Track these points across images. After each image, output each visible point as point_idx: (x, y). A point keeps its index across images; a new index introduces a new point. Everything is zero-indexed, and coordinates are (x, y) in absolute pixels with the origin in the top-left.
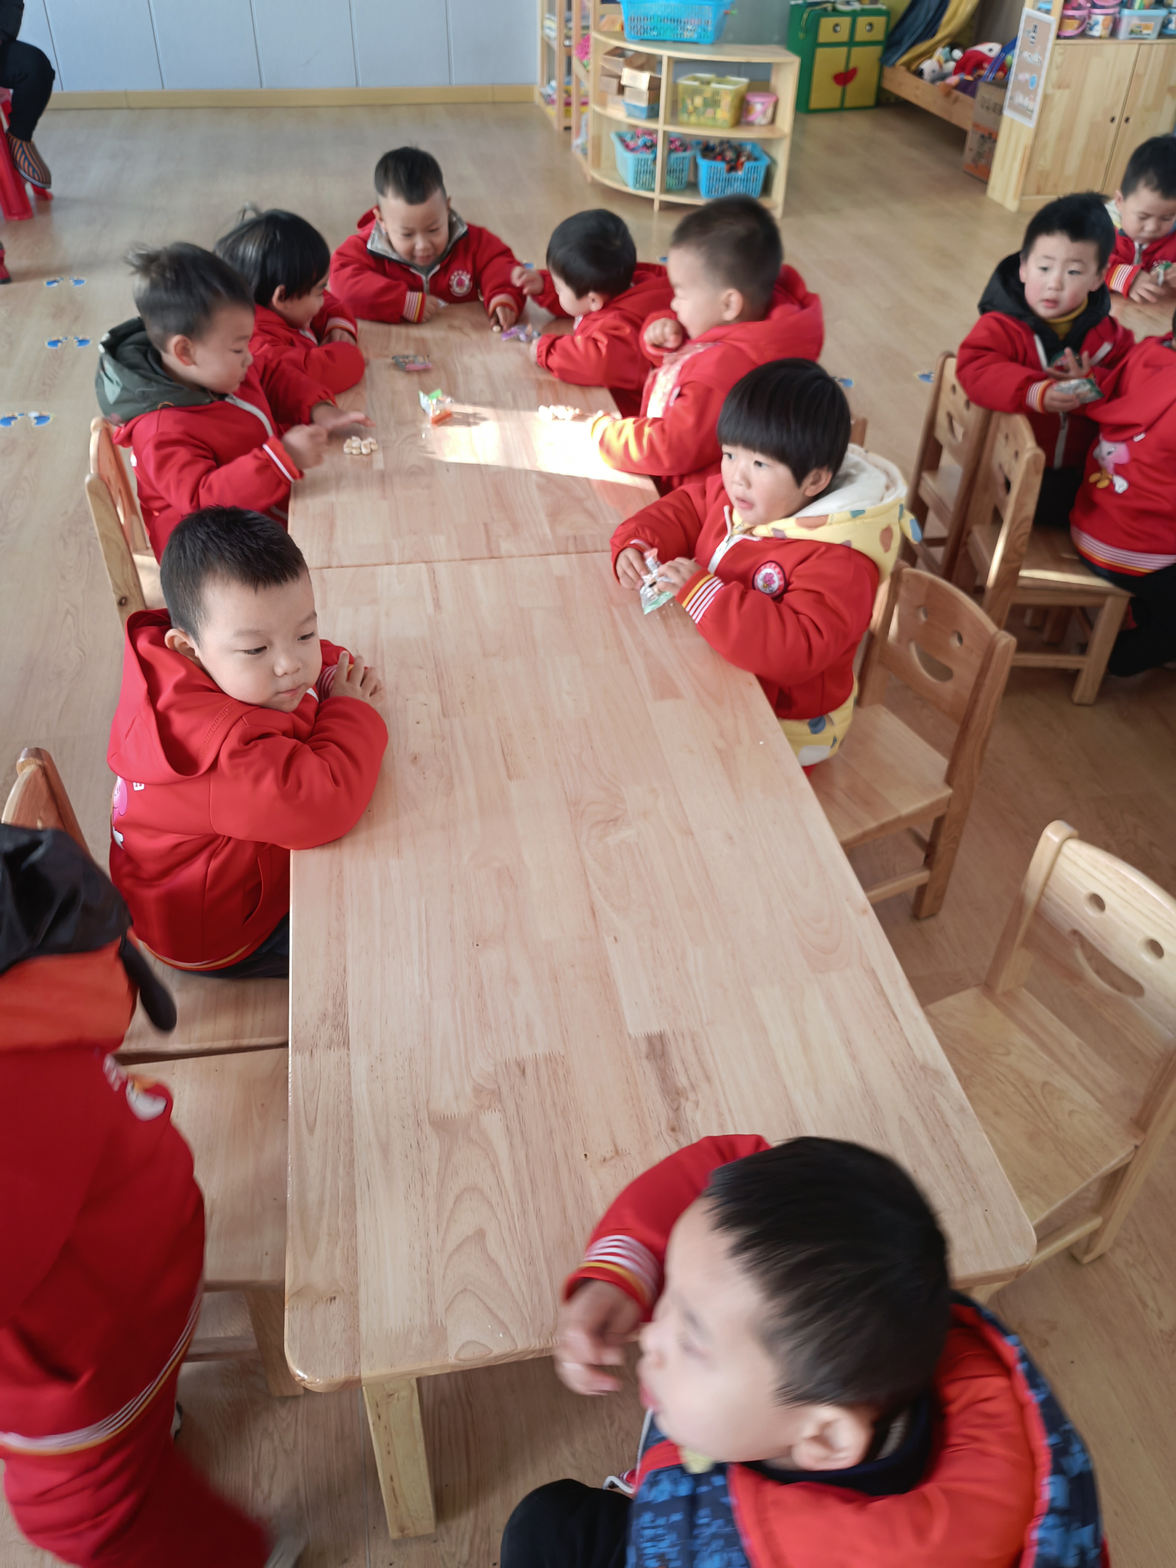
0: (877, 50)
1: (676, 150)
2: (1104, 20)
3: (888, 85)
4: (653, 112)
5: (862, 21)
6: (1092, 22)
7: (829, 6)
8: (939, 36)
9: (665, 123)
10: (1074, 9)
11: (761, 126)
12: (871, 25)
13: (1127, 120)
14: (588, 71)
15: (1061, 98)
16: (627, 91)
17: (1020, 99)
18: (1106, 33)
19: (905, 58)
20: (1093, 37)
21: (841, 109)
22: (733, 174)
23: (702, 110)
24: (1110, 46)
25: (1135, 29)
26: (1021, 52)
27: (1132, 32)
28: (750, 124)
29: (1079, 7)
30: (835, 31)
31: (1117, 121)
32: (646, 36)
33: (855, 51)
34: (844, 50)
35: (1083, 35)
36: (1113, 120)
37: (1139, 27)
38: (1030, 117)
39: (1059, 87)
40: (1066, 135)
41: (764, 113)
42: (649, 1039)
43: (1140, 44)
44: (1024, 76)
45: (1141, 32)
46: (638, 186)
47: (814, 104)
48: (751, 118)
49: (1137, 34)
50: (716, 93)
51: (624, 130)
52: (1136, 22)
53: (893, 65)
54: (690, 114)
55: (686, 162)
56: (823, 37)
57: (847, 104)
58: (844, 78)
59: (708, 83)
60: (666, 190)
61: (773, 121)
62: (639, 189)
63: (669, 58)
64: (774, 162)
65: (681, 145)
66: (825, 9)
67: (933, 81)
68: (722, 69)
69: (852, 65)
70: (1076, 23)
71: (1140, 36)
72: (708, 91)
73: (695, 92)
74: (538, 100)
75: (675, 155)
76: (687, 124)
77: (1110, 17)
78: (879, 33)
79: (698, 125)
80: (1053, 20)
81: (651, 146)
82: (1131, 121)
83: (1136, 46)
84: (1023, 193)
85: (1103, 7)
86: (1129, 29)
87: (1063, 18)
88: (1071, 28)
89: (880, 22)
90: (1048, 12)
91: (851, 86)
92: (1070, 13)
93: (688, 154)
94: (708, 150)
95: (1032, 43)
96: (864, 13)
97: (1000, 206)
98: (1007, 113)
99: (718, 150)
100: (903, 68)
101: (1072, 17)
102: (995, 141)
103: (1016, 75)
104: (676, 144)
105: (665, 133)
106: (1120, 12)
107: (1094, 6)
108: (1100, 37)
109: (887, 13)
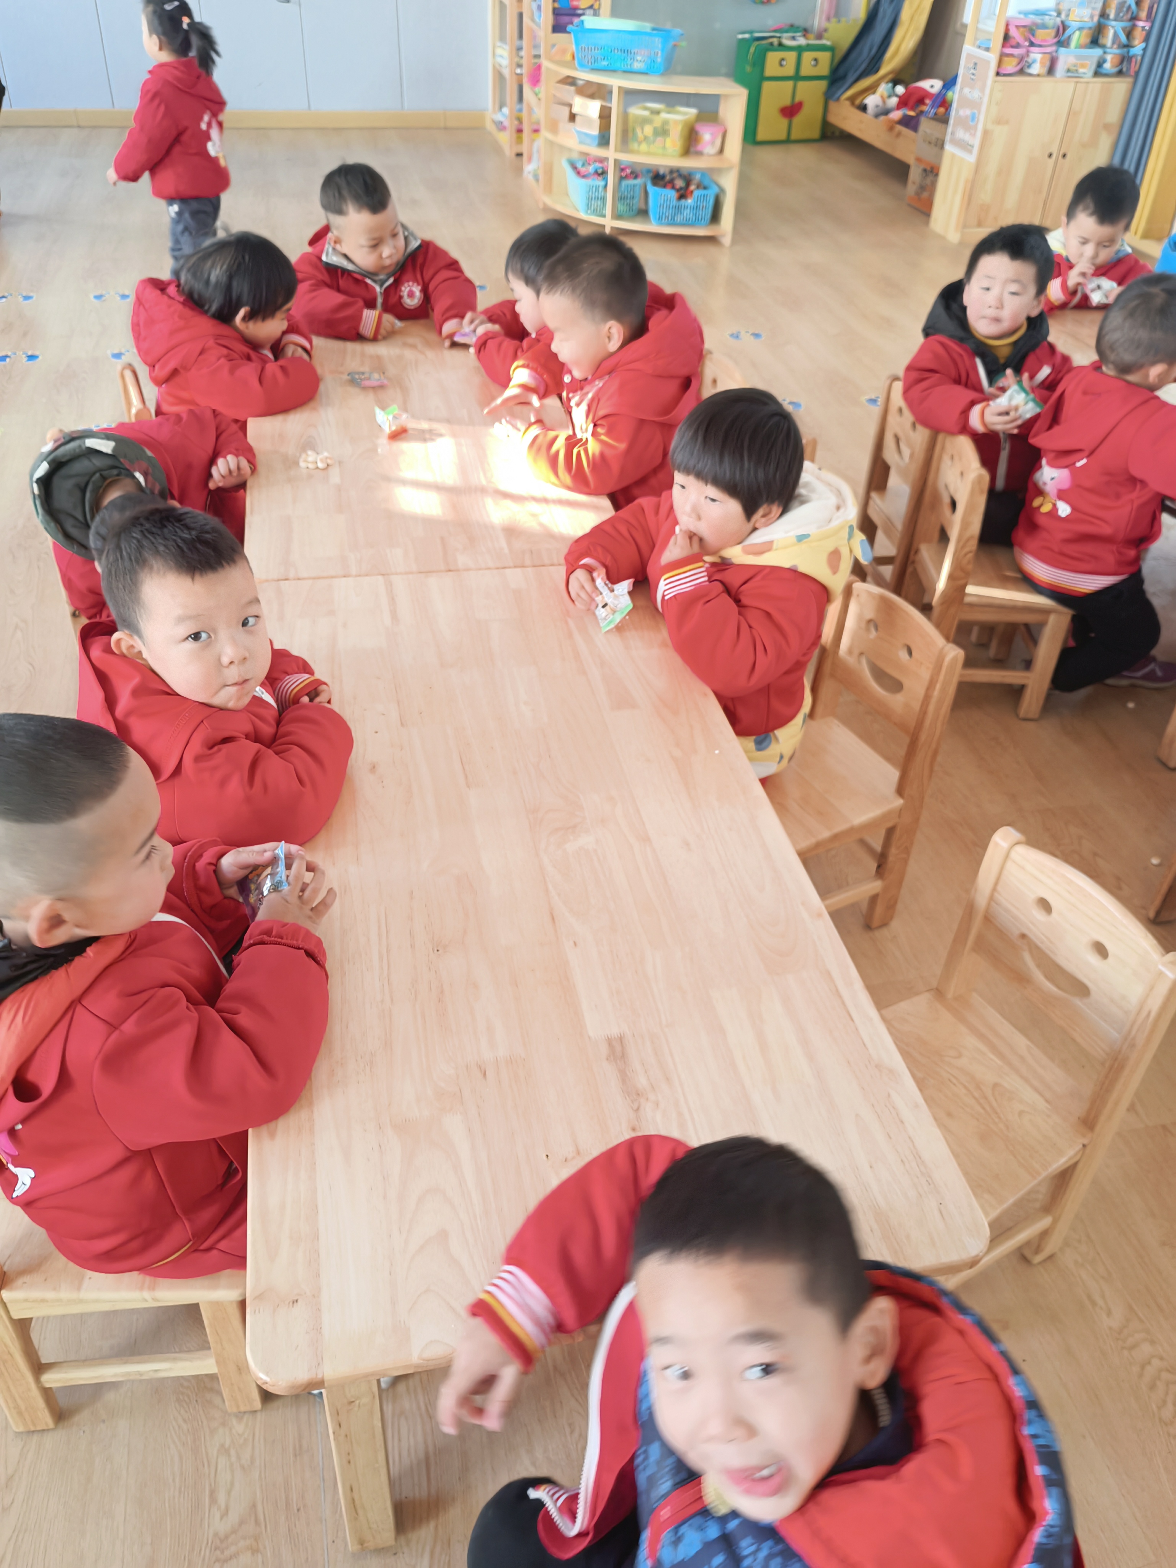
0: (823, 85)
1: (627, 177)
2: (1042, 59)
3: (833, 119)
4: (604, 140)
5: (808, 56)
6: (1030, 60)
7: (775, 41)
8: (882, 72)
9: (616, 150)
10: (1012, 47)
11: (709, 155)
12: (816, 60)
13: (1064, 156)
14: (539, 99)
15: (1001, 134)
16: (578, 118)
17: (961, 134)
18: (1045, 70)
19: (849, 93)
20: (1030, 75)
21: (788, 141)
22: (683, 202)
23: (652, 138)
24: (1047, 84)
25: (1071, 68)
26: (962, 89)
27: (1069, 71)
28: (699, 154)
29: (1018, 46)
30: (781, 65)
31: (1054, 156)
32: (596, 66)
33: (801, 85)
34: (790, 84)
35: (1021, 72)
36: (1050, 155)
37: (1073, 66)
38: (970, 152)
39: (999, 123)
40: (1005, 171)
41: (712, 142)
42: (609, 1041)
43: (1077, 82)
44: (965, 112)
45: (1077, 70)
46: (589, 211)
47: (761, 136)
48: (699, 147)
49: (1073, 72)
50: (665, 122)
51: (575, 156)
52: (1072, 60)
53: (838, 99)
54: (640, 143)
55: (637, 189)
56: (768, 72)
57: (793, 136)
58: (790, 111)
59: (658, 112)
60: (617, 216)
61: (721, 151)
62: (590, 214)
63: (620, 88)
64: (722, 190)
65: (632, 173)
66: (771, 44)
67: (877, 116)
68: (672, 99)
69: (797, 100)
70: (1014, 61)
71: (1077, 75)
72: (658, 120)
73: (645, 121)
74: (490, 126)
75: (625, 183)
76: (638, 152)
77: (1048, 57)
78: (824, 69)
79: (648, 154)
80: (992, 58)
81: (602, 174)
82: (1068, 157)
83: (1072, 85)
84: (965, 226)
85: (1040, 46)
86: (1066, 67)
87: (1002, 55)
88: (1010, 66)
89: (825, 58)
90: (987, 49)
91: (797, 119)
92: (1008, 51)
93: (638, 182)
94: (658, 178)
95: (972, 79)
96: (810, 48)
97: (942, 238)
98: (948, 147)
99: (668, 178)
100: (848, 103)
101: (1012, 55)
102: (937, 175)
103: (957, 111)
104: (627, 172)
105: (616, 161)
106: (1056, 51)
107: (1032, 44)
108: (1038, 75)
109: (832, 49)
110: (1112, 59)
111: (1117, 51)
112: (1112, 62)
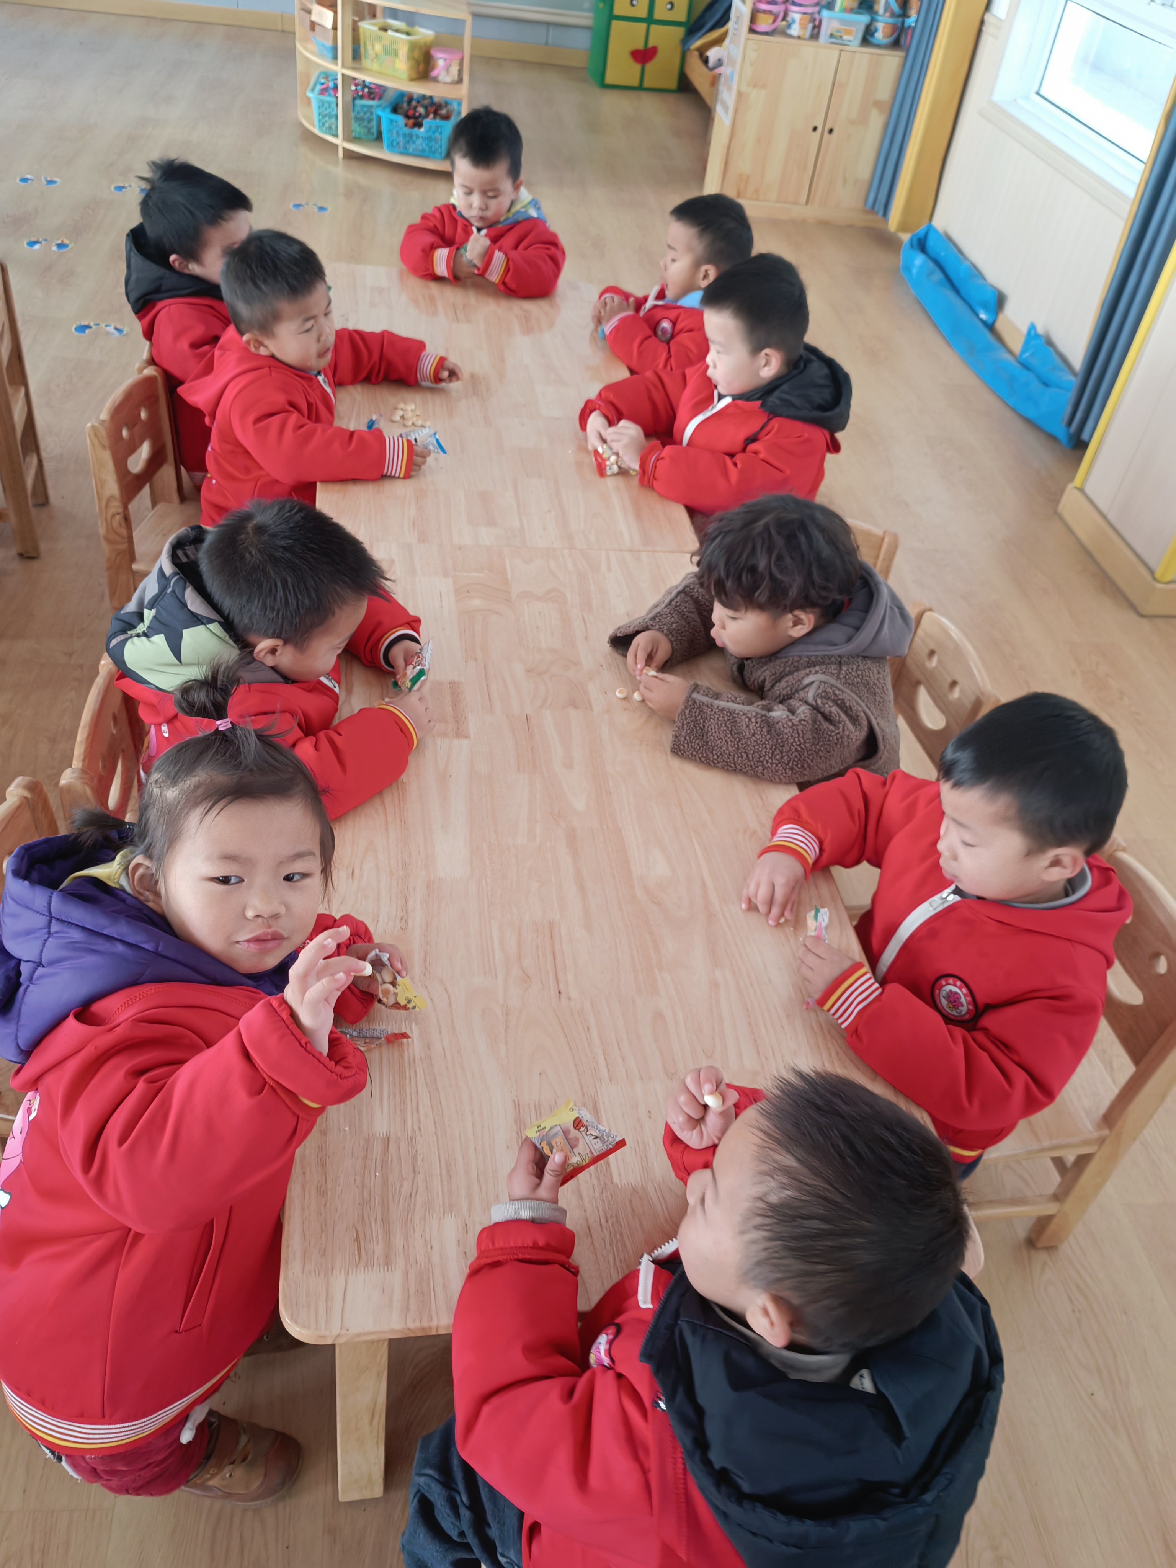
0: (680, 31)
2: (801, 19)
3: (687, 72)
4: (333, 52)
6: (788, 19)
9: (343, 66)
11: (446, 83)
12: (672, 4)
13: (831, 131)
15: (757, 98)
16: (317, 27)
17: (726, 96)
18: (806, 34)
19: (699, 44)
20: (791, 36)
21: (640, 88)
22: (415, 131)
23: (382, 57)
24: (809, 49)
25: (835, 33)
27: (832, 36)
30: (632, 4)
33: (654, 28)
34: (644, 26)
35: (779, 32)
36: (818, 129)
37: (838, 31)
38: (727, 115)
39: (755, 86)
40: (764, 139)
43: (841, 50)
44: (729, 70)
45: (841, 37)
47: (610, 79)
48: (434, 73)
49: (837, 39)
52: (836, 25)
53: (691, 50)
54: (371, 61)
56: (617, 11)
57: (646, 84)
58: (644, 56)
59: (385, 29)
60: (350, 138)
62: (324, 132)
65: (367, 93)
69: (651, 44)
70: (770, 19)
71: (840, 41)
72: (385, 38)
73: (376, 38)
75: (359, 102)
76: (369, 71)
77: (809, 17)
78: (681, 14)
79: (381, 74)
80: (748, 12)
81: (332, 89)
82: (835, 133)
83: (837, 52)
85: (800, 5)
86: (829, 32)
88: (763, 24)
89: (681, 2)
91: (651, 66)
92: (764, 6)
95: (735, 35)
98: (718, 106)
100: (697, 53)
101: (765, 11)
104: (358, 91)
105: (345, 77)
106: (819, 13)
108: (799, 38)
110: (884, 28)
111: (891, 20)
112: (883, 32)
